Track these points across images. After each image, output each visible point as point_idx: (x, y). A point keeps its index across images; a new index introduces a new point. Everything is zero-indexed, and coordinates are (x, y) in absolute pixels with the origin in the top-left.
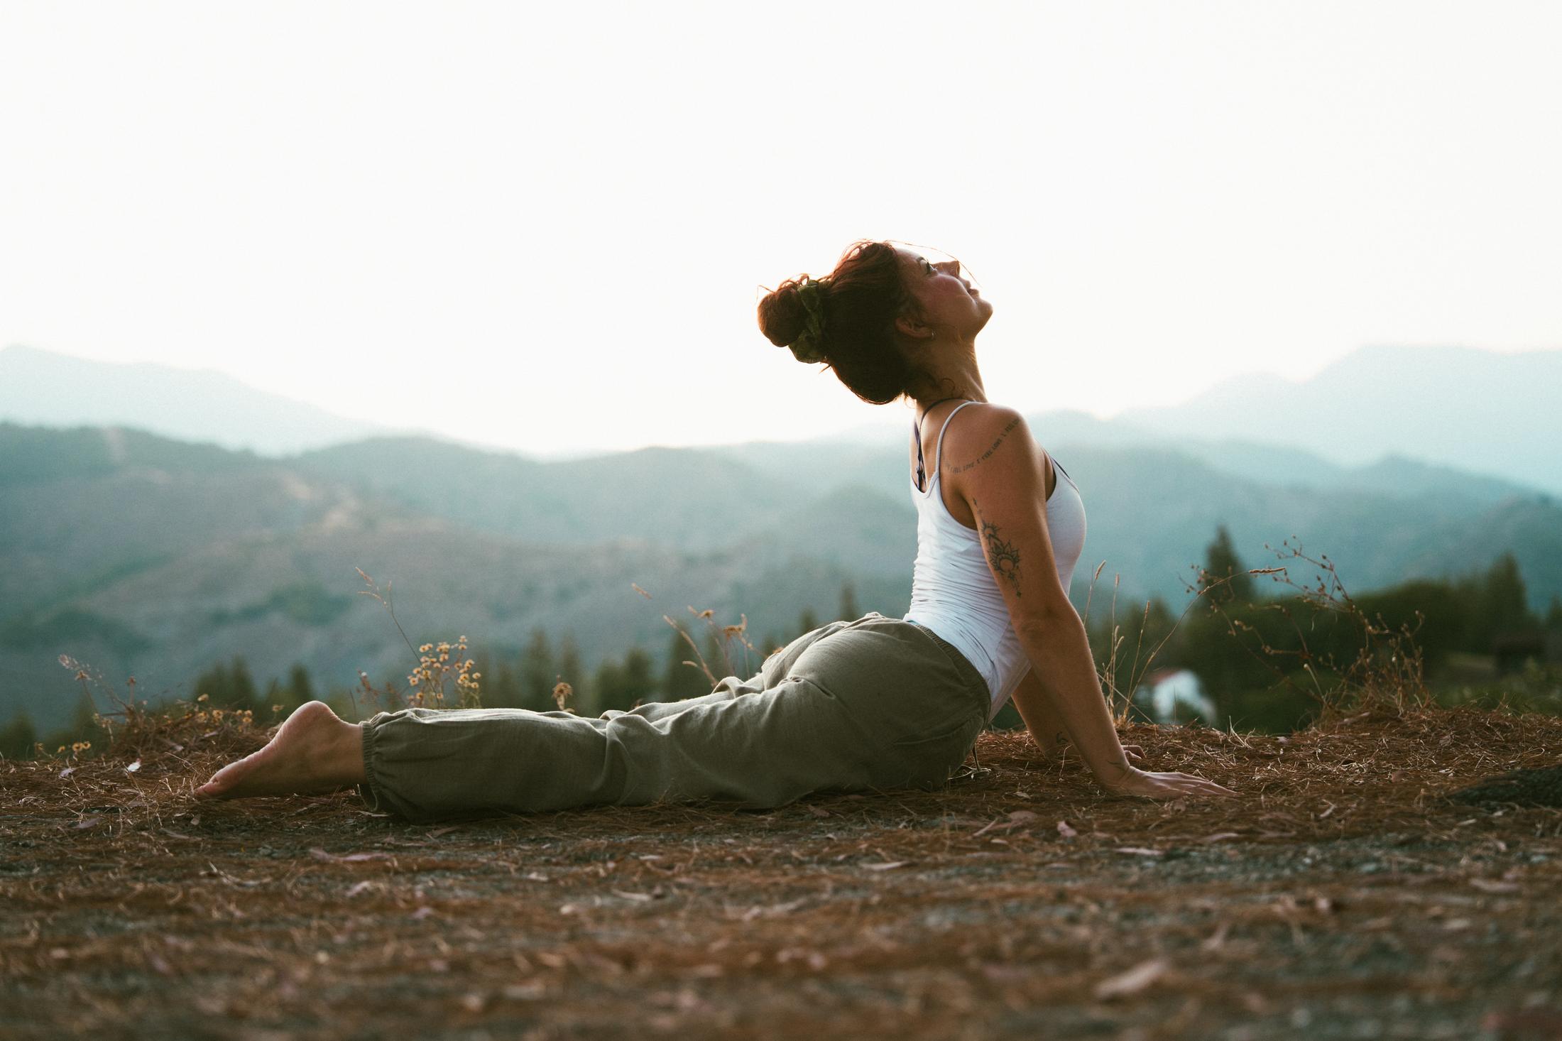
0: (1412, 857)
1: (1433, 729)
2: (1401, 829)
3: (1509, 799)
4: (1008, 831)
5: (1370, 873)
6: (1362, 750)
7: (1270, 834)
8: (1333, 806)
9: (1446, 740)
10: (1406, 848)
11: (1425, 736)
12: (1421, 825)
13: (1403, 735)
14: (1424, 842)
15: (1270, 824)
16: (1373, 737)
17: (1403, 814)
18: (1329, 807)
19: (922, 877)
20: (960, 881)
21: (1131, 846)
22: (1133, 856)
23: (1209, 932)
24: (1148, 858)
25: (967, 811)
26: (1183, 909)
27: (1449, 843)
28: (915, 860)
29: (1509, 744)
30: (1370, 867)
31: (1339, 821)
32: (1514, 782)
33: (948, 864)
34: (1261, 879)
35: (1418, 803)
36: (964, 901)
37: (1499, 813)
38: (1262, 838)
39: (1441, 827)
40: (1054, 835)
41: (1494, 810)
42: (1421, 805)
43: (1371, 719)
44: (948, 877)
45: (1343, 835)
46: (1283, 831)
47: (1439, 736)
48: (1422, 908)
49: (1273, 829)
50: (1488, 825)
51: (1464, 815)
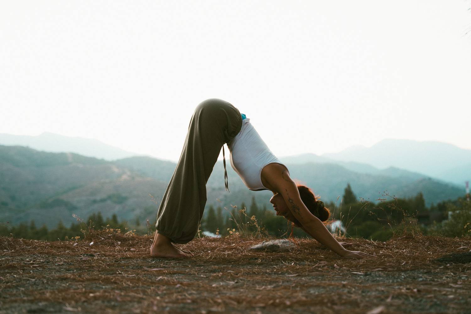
0: (430, 276)
1: (423, 241)
2: (424, 269)
3: (451, 261)
4: (321, 266)
5: (421, 281)
6: (406, 246)
7: (390, 269)
8: (405, 262)
9: (427, 244)
10: (427, 274)
11: (421, 243)
12: (429, 268)
13: (415, 242)
14: (432, 272)
15: (389, 266)
16: (408, 243)
17: (424, 264)
18: (404, 262)
19: (303, 279)
20: (314, 280)
21: (355, 272)
22: (356, 274)
23: (387, 297)
24: (361, 275)
25: (309, 260)
26: (377, 290)
27: (438, 273)
28: (300, 274)
29: (444, 246)
30: (421, 279)
31: (407, 266)
32: (451, 257)
33: (308, 275)
34: (393, 282)
35: (427, 262)
36: (318, 286)
37: (448, 265)
38: (388, 270)
39: (435, 269)
40: (333, 268)
41: (447, 264)
42: (428, 262)
43: (406, 238)
44: (310, 279)
45: (409, 270)
46: (394, 268)
47: (425, 243)
48: (440, 291)
49: (390, 268)
50: (447, 268)
51: (440, 266)
